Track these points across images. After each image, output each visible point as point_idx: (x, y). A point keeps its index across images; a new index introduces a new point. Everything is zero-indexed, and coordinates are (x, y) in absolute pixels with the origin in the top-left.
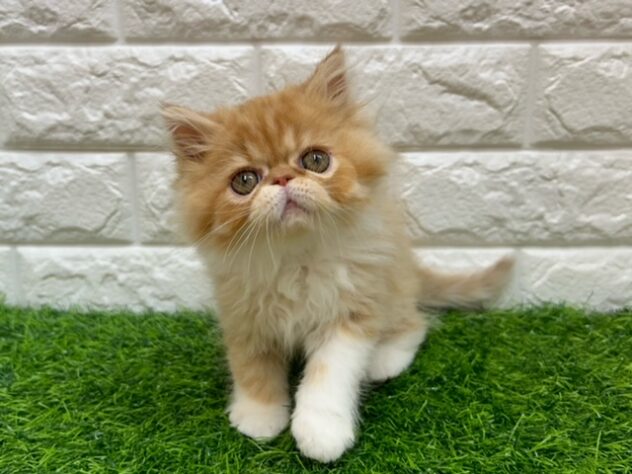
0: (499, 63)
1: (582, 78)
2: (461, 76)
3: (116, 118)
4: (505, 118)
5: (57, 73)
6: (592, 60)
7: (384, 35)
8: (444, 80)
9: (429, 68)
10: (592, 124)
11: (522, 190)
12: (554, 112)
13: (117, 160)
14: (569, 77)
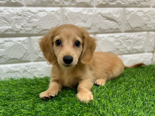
0: (117, 12)
1: (134, 16)
2: (110, 15)
3: (25, 27)
4: (119, 25)
5: (7, 15)
6: (136, 12)
7: (92, 5)
8: (106, 16)
9: (103, 14)
10: (136, 26)
11: (122, 42)
12: (128, 24)
13: (25, 39)
14: (131, 16)
